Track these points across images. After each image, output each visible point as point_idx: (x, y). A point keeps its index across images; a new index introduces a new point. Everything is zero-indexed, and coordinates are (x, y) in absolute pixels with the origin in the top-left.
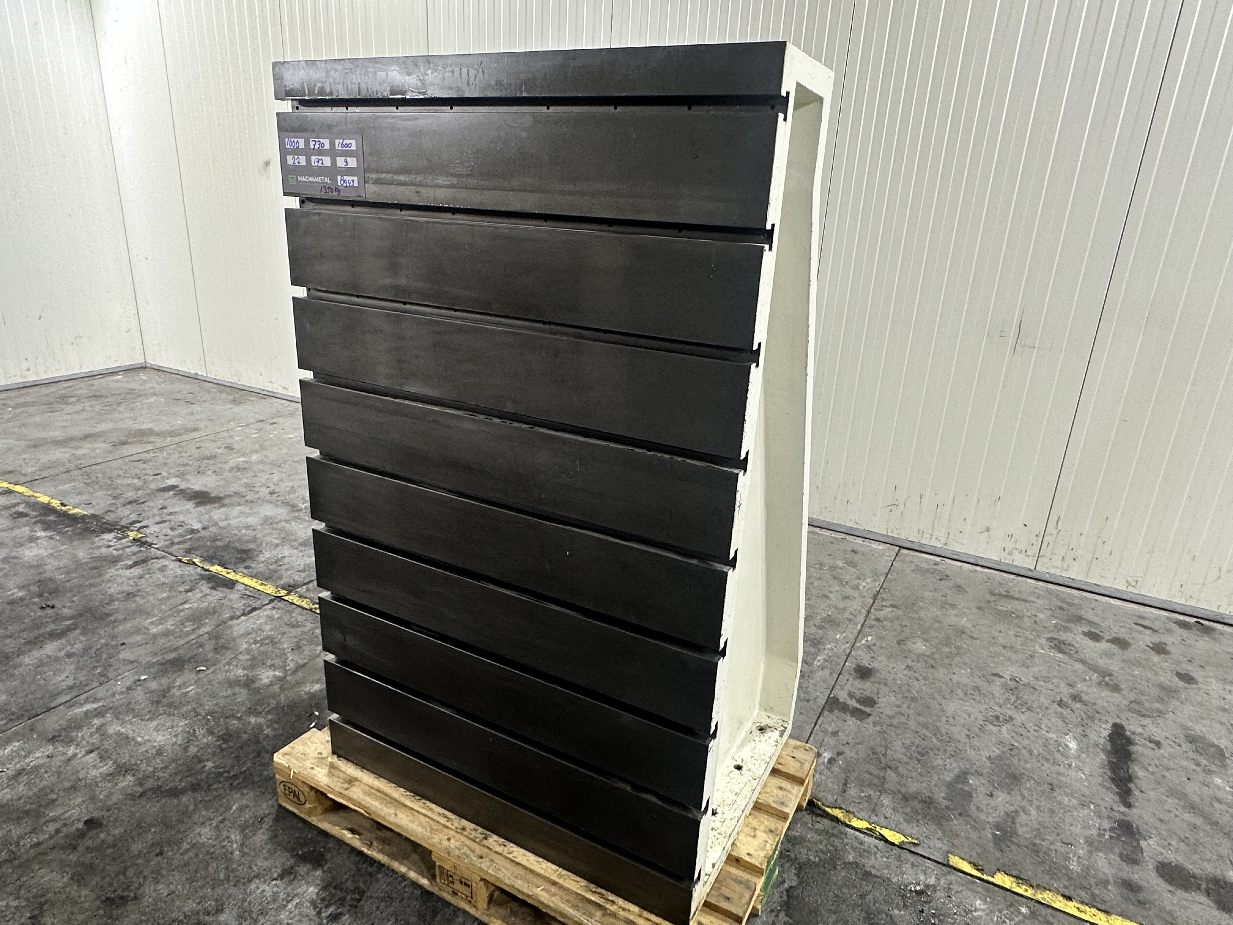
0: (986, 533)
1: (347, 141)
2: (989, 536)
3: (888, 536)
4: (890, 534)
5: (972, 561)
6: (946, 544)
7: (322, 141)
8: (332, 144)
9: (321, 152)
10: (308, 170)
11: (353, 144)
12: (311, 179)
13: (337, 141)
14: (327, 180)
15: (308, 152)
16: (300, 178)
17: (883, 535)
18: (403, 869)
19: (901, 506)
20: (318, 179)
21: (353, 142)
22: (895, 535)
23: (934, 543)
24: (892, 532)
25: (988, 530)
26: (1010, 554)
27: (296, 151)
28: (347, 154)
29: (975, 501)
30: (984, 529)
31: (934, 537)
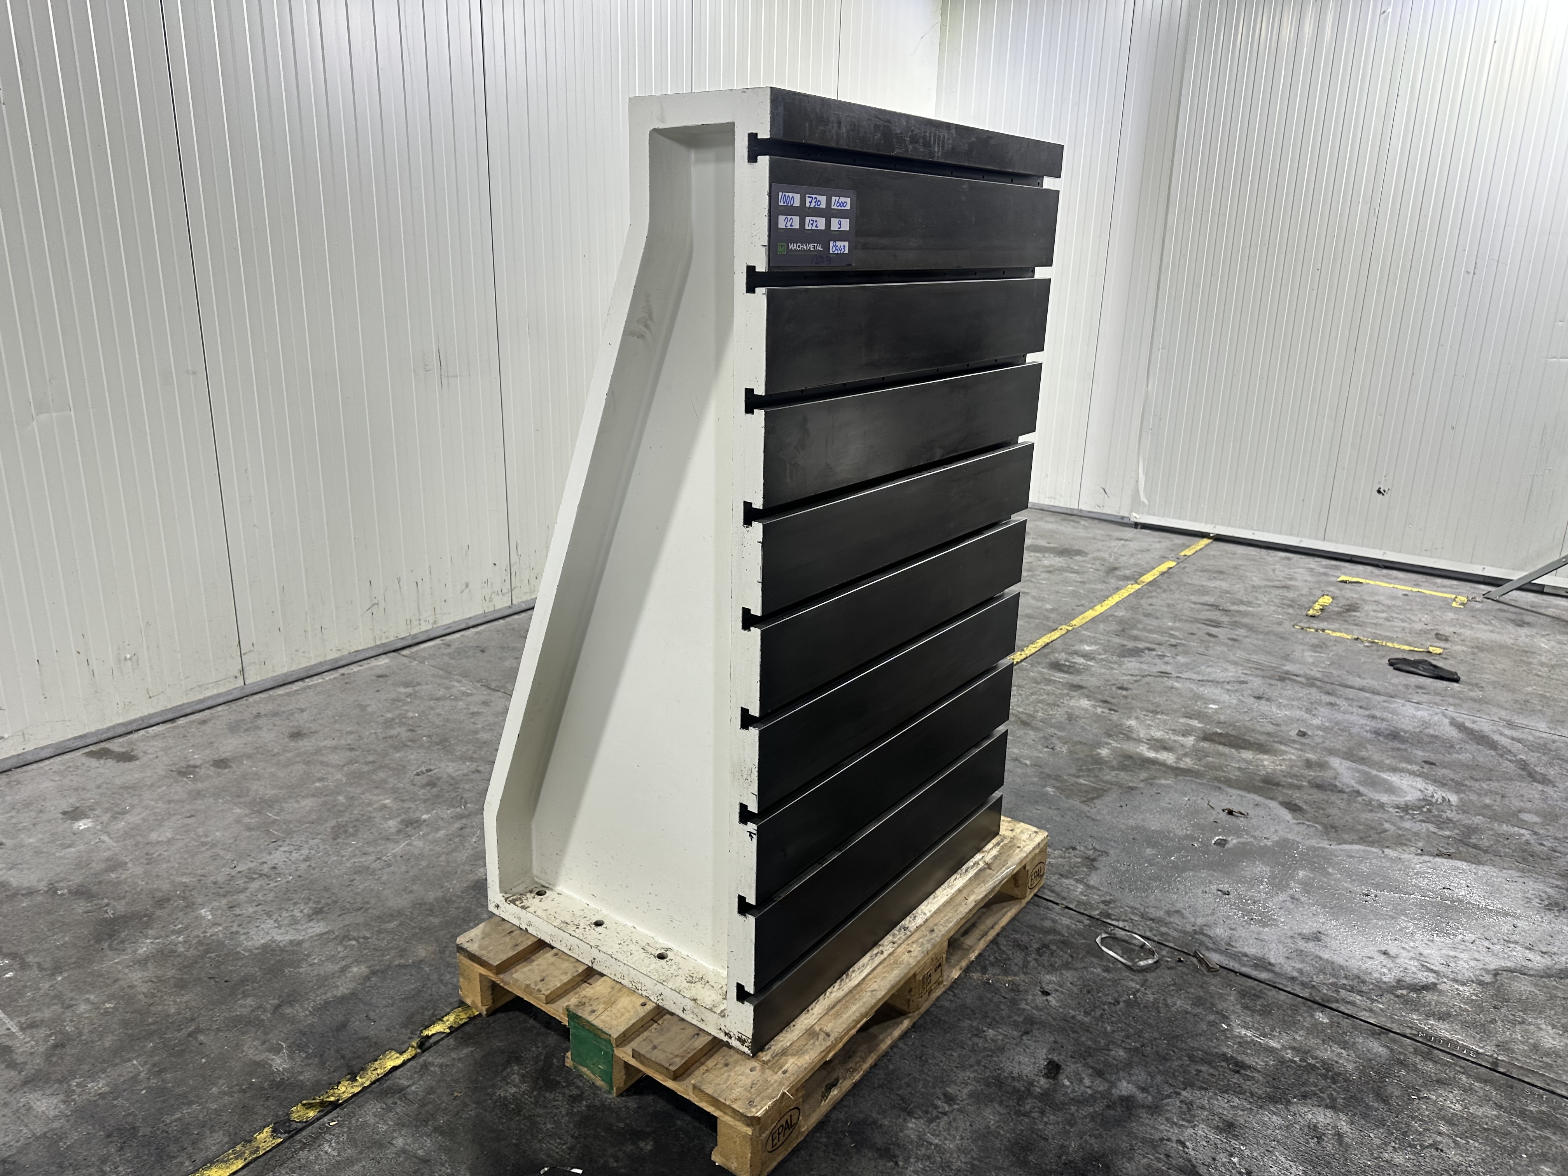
0: (467, 590)
1: (843, 199)
2: (470, 591)
3: (377, 646)
4: (378, 643)
5: (463, 626)
6: (435, 622)
7: (819, 197)
8: (829, 202)
9: (816, 212)
10: (803, 235)
11: (847, 202)
12: (803, 247)
13: (833, 198)
14: (819, 248)
15: (802, 212)
16: (791, 246)
17: (372, 648)
18: (889, 1042)
19: (382, 605)
20: (810, 247)
21: (848, 200)
22: (384, 641)
23: (425, 627)
24: (381, 639)
25: (467, 586)
26: (491, 600)
27: (790, 211)
28: (841, 214)
29: (449, 560)
30: (464, 586)
31: (422, 622)
